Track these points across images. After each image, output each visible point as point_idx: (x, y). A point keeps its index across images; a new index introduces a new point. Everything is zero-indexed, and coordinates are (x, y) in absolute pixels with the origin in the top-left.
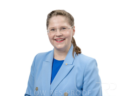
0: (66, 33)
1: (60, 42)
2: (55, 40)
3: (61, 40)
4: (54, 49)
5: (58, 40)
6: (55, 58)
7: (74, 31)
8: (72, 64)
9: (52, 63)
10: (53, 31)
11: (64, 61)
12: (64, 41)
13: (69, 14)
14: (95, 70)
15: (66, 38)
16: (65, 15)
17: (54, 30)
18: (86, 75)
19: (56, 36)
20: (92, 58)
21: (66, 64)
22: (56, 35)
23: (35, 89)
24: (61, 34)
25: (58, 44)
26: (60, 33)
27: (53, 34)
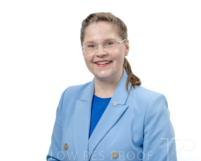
0: (113, 51)
1: (104, 66)
2: (96, 63)
3: (106, 62)
4: (94, 80)
5: (100, 63)
6: (96, 94)
7: (127, 48)
8: (125, 105)
9: (91, 102)
10: (92, 48)
11: (110, 98)
12: (111, 64)
13: (118, 19)
14: (164, 114)
15: (114, 59)
16: (112, 20)
17: (93, 46)
18: (148, 122)
19: (98, 56)
20: (159, 94)
22: (96, 55)
23: (63, 147)
24: (105, 53)
25: (100, 70)
26: (104, 51)
27: (92, 53)
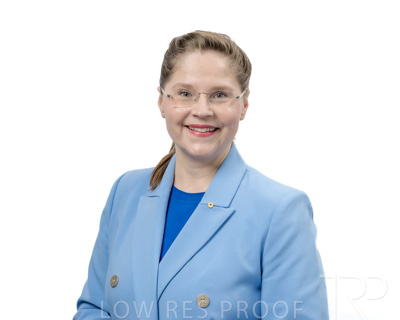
1: (204, 136)
2: (187, 127)
8: (228, 207)
11: (203, 194)
12: (216, 133)
17: (187, 94)
20: (297, 190)
21: (211, 204)
23: (109, 282)
